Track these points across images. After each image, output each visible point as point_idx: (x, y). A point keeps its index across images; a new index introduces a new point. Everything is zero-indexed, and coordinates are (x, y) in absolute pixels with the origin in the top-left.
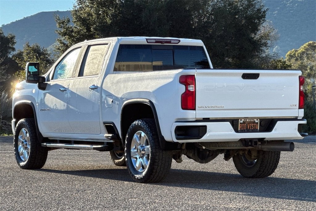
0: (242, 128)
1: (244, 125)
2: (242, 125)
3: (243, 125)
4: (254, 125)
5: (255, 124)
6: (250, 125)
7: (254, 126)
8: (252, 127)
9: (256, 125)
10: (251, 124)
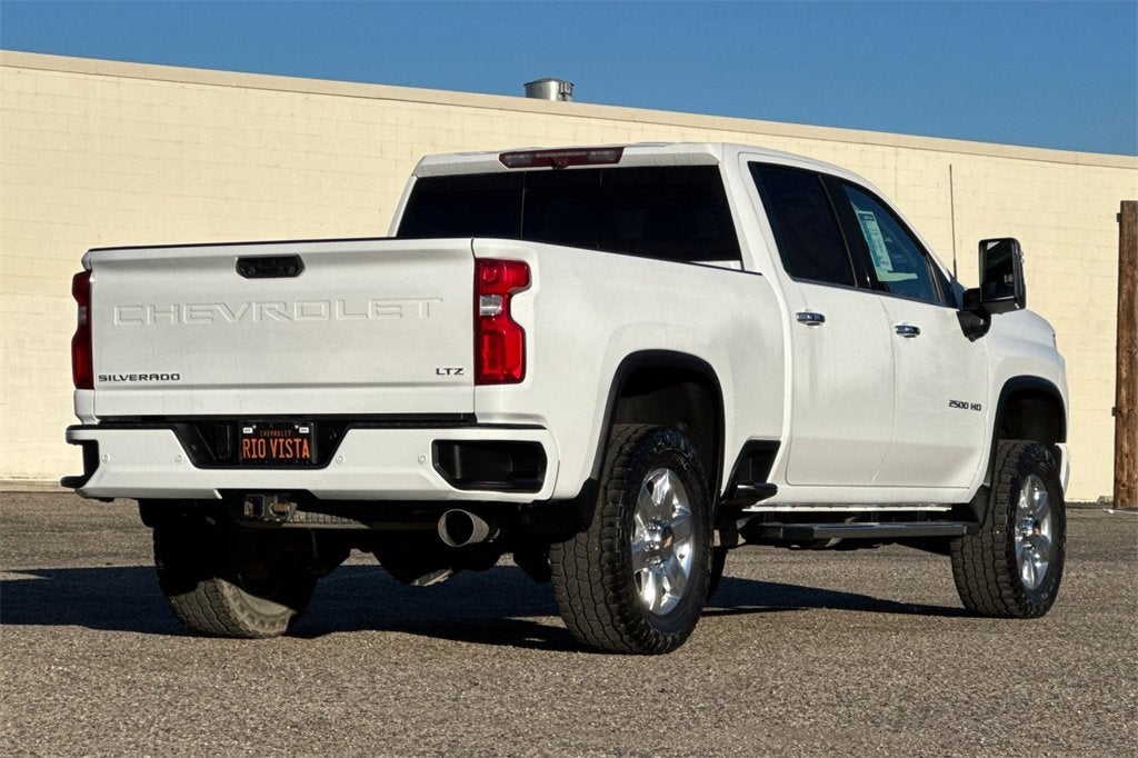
0: (251, 453)
1: (257, 443)
2: (251, 443)
3: (254, 441)
4: (295, 443)
5: (297, 441)
6: (279, 443)
7: (294, 446)
8: (286, 451)
9: (301, 444)
10: (281, 441)
